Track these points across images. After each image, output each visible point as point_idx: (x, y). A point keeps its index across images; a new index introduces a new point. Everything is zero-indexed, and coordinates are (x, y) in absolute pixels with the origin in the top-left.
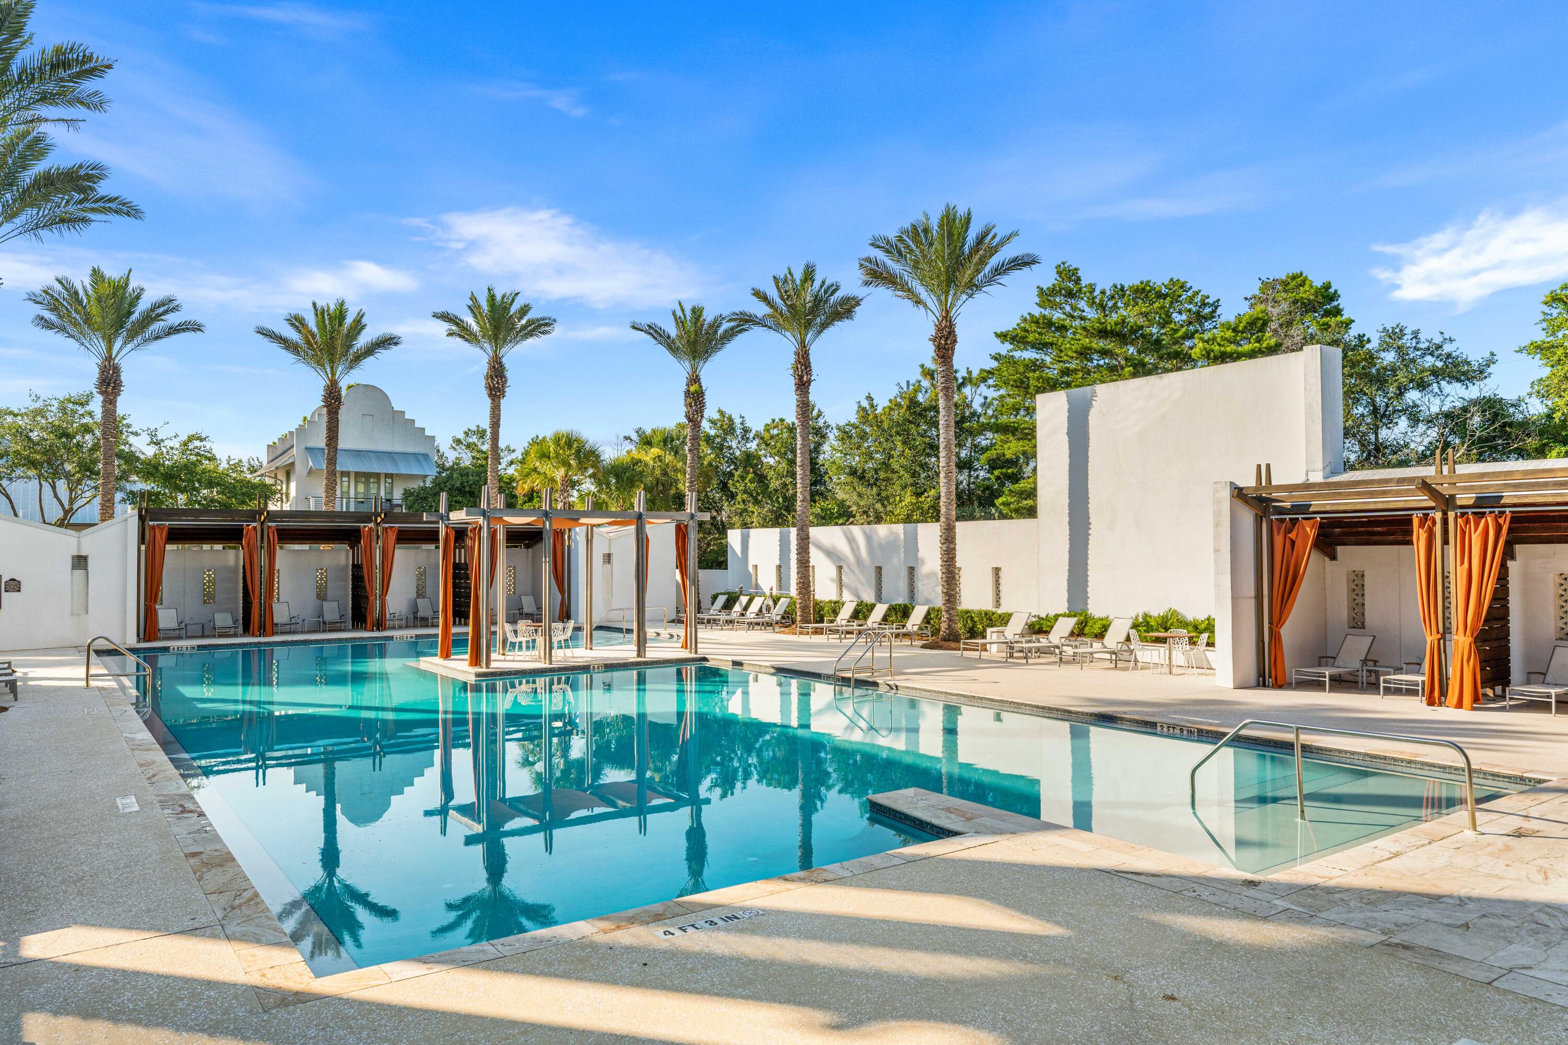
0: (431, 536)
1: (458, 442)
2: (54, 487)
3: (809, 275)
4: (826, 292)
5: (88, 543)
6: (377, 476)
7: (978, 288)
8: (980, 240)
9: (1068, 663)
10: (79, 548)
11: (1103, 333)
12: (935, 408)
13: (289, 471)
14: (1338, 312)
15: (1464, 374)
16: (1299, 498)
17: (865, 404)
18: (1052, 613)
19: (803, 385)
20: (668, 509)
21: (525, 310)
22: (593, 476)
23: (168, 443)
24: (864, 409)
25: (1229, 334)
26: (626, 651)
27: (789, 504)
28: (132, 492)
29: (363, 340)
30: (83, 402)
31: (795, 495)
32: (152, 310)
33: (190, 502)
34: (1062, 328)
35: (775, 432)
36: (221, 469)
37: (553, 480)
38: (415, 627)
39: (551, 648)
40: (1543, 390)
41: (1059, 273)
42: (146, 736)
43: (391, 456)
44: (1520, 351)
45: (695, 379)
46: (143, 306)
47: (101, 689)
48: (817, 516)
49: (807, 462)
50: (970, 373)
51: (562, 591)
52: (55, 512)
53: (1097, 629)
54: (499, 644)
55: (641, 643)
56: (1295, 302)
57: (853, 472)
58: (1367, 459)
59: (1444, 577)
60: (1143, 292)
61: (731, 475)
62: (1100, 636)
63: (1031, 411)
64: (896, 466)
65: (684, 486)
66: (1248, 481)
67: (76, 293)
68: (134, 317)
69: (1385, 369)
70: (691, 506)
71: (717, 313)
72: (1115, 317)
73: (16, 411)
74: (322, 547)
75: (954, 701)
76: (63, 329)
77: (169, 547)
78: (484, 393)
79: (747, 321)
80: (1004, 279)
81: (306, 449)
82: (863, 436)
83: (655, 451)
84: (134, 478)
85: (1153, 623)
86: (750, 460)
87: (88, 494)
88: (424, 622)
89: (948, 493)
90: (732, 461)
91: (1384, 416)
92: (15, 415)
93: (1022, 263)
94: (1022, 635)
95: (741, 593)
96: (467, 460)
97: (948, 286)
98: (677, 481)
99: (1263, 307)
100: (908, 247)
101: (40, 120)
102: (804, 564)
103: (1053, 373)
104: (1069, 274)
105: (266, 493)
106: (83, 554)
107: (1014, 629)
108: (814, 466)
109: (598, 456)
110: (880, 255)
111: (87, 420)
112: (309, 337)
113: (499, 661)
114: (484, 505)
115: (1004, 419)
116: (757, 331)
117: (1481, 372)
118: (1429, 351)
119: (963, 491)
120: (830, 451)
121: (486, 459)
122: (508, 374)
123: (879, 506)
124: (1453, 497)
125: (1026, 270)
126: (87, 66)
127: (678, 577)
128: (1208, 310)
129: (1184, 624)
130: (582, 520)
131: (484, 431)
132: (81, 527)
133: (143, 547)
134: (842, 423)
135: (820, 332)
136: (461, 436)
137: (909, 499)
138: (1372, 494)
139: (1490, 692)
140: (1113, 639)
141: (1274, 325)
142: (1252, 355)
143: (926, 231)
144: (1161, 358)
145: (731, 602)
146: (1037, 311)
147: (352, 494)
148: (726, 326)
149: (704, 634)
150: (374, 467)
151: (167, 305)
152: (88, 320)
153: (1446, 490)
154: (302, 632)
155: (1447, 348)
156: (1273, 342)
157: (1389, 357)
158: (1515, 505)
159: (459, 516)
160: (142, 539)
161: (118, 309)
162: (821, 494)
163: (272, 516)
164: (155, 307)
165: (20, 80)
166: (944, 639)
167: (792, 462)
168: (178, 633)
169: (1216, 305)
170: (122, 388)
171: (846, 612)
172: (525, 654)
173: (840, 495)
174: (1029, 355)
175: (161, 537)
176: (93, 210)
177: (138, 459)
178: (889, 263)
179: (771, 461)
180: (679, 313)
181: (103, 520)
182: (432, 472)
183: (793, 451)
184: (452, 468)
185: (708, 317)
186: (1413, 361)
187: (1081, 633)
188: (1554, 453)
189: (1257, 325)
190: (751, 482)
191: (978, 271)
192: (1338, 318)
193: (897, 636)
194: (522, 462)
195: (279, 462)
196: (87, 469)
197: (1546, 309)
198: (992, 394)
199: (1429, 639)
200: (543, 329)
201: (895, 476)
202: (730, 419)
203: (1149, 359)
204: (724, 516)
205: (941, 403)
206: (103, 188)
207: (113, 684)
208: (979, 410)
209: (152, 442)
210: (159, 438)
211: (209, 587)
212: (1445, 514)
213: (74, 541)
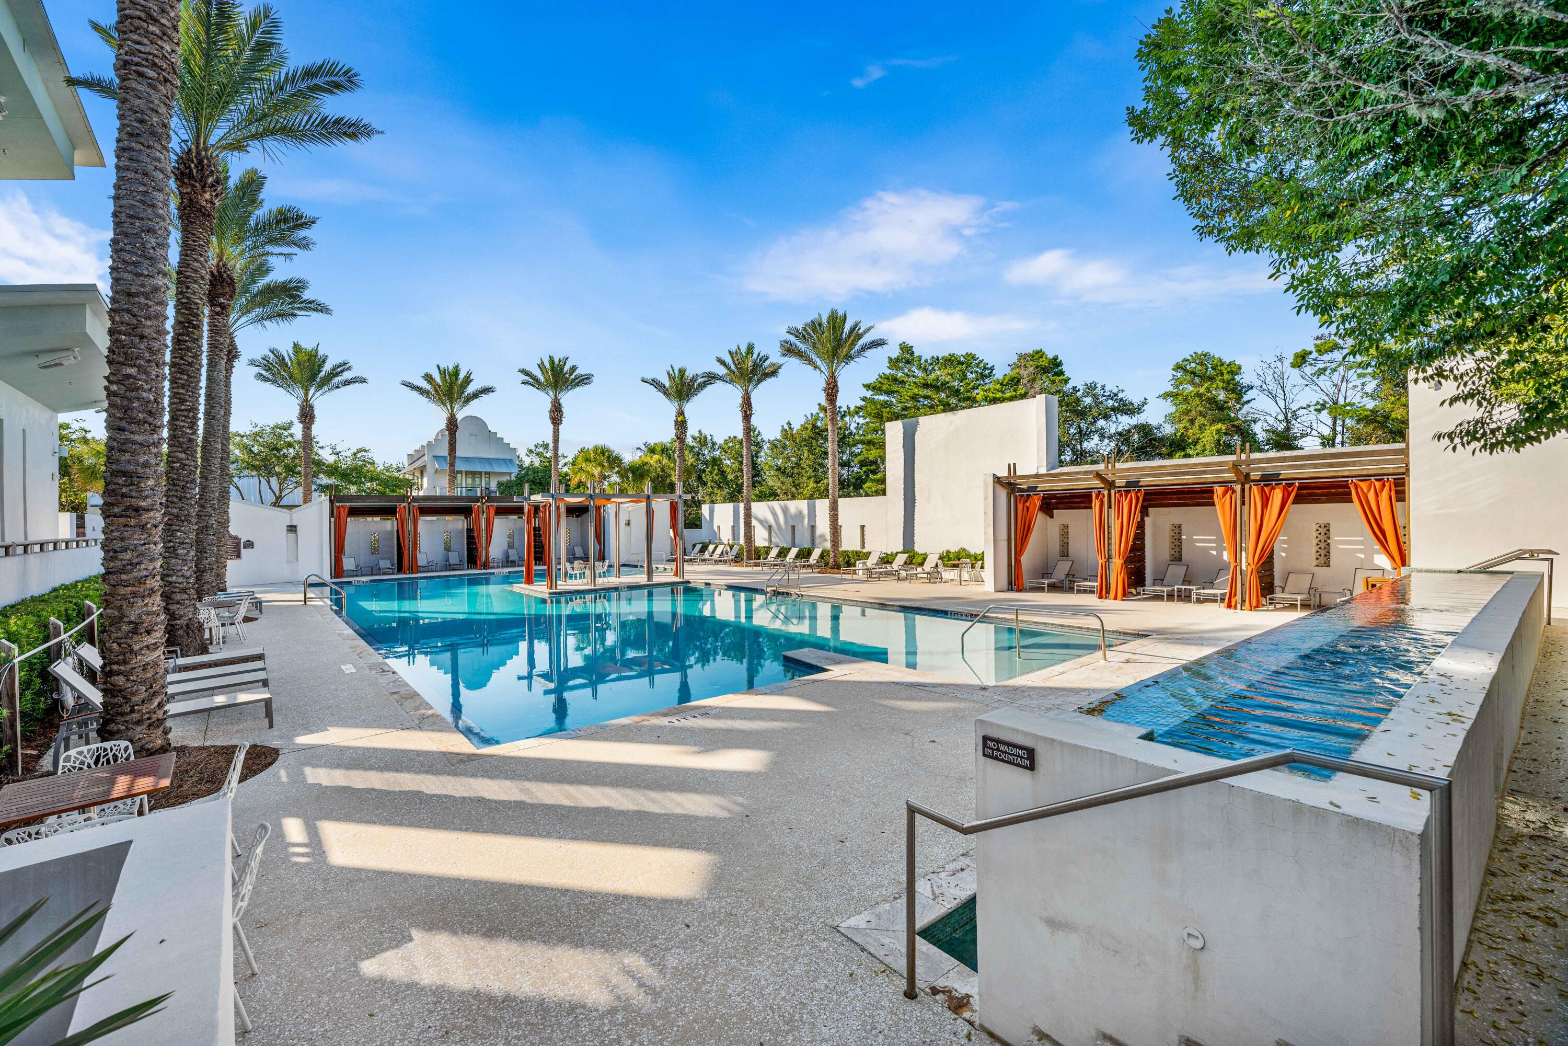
0: (519, 511)
1: (531, 451)
2: (269, 482)
3: (750, 349)
4: (761, 360)
5: (297, 517)
6: (480, 473)
7: (852, 358)
8: (852, 330)
9: (903, 580)
10: (291, 519)
11: (926, 386)
12: (827, 430)
13: (422, 470)
14: (1062, 373)
15: (1129, 410)
16: (1031, 482)
17: (786, 427)
18: (894, 552)
19: (747, 417)
20: (665, 493)
21: (574, 369)
22: (618, 472)
23: (344, 454)
24: (786, 430)
25: (998, 386)
26: (642, 579)
27: (739, 489)
28: (320, 485)
29: (471, 389)
30: (288, 426)
31: (743, 483)
32: (334, 370)
33: (359, 490)
34: (903, 382)
35: (731, 444)
36: (379, 469)
37: (593, 475)
38: (507, 567)
39: (595, 577)
40: (1171, 419)
41: (902, 349)
42: (350, 632)
43: (488, 460)
44: (1159, 397)
45: (681, 413)
46: (328, 367)
47: (315, 606)
48: (756, 495)
49: (750, 463)
50: (848, 408)
51: (600, 544)
52: (269, 497)
53: (920, 560)
54: (562, 575)
55: (650, 573)
56: (1037, 367)
57: (779, 469)
58: (1076, 459)
59: (1109, 527)
60: (950, 361)
61: (704, 471)
62: (921, 564)
63: (883, 432)
64: (804, 465)
65: (675, 479)
66: (1003, 473)
67: (283, 359)
68: (322, 374)
69: (1086, 407)
70: (679, 490)
71: (695, 372)
72: (933, 376)
73: (243, 434)
74: (447, 518)
75: (836, 603)
76: (275, 382)
77: (349, 519)
78: (549, 422)
79: (713, 378)
80: (867, 354)
81: (435, 456)
82: (785, 447)
83: (656, 457)
84: (321, 476)
85: (952, 556)
86: (715, 461)
87: (292, 486)
88: (513, 564)
89: (834, 481)
90: (705, 463)
91: (1085, 434)
92: (242, 437)
93: (878, 344)
94: (877, 564)
95: (710, 543)
96: (537, 462)
97: (833, 358)
98: (670, 475)
99: (1018, 370)
100: (809, 334)
101: (268, 254)
102: (748, 525)
103: (897, 409)
104: (906, 349)
105: (410, 484)
106: (294, 524)
107: (872, 561)
108: (754, 465)
109: (621, 460)
110: (793, 339)
111: (289, 439)
112: (436, 387)
113: (562, 585)
114: (552, 491)
115: (869, 437)
116: (719, 384)
117: (1139, 409)
118: (1110, 397)
119: (844, 480)
120: (763, 458)
121: (549, 462)
122: (564, 410)
123: (794, 490)
124: (1114, 481)
125: (879, 348)
126: (299, 222)
127: (672, 534)
128: (987, 372)
129: (969, 556)
130: (613, 500)
131: (548, 445)
132: (290, 507)
133: (333, 520)
134: (772, 439)
135: (757, 385)
136: (533, 448)
137: (812, 485)
138: (1071, 480)
139: (1134, 591)
140: (928, 566)
141: (1023, 381)
142: (1011, 399)
143: (820, 325)
144: (959, 400)
145: (704, 549)
146: (888, 372)
147: (464, 485)
148: (700, 380)
149: (687, 567)
150: (478, 468)
151: (343, 367)
152: (291, 377)
153: (1110, 478)
154: (436, 571)
155: (1121, 395)
156: (1023, 392)
157: (1088, 400)
158: (1147, 486)
159: (537, 498)
160: (332, 515)
161: (311, 370)
162: (760, 482)
163: (416, 499)
164: (335, 368)
165: (256, 230)
166: (832, 568)
167: (741, 463)
168: (358, 572)
169: (992, 369)
170: (315, 419)
171: (774, 553)
172: (579, 581)
173: (771, 483)
174: (883, 398)
175: (344, 513)
176: (299, 309)
177: (324, 464)
178: (798, 344)
179: (728, 462)
180: (671, 372)
181: (305, 503)
182: (515, 471)
183: (742, 456)
184: (528, 468)
185: (689, 374)
186: (1101, 403)
187: (911, 563)
188: (1177, 456)
189: (1014, 381)
190: (716, 475)
191: (851, 349)
192: (1061, 377)
193: (804, 566)
194: (573, 464)
195: (416, 465)
196: (291, 470)
197: (1174, 373)
198: (861, 421)
199: (1100, 562)
200: (585, 381)
201: (804, 471)
202: (705, 438)
203: (953, 401)
204: (700, 496)
205: (830, 428)
206: (307, 295)
207: (321, 603)
208: (854, 431)
209: (333, 453)
210: (338, 451)
211: (374, 544)
212: (1109, 491)
213: (288, 516)
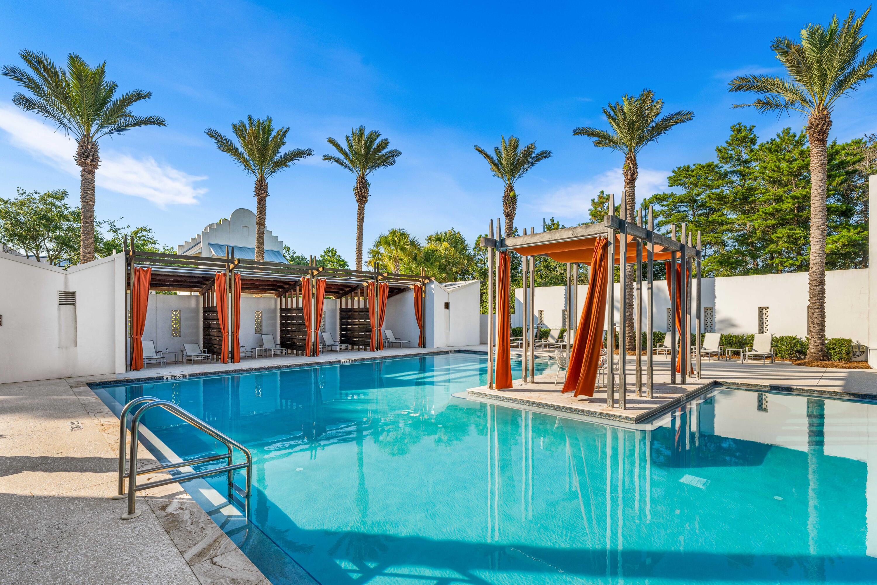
5: (76, 280)
10: (66, 283)
21: (385, 144)
32: (125, 101)
45: (511, 189)
46: (117, 96)
51: (420, 327)
67: (56, 75)
68: (109, 106)
76: (42, 109)
81: (209, 244)
83: (445, 244)
106: (71, 290)
111: (63, 210)
152: (66, 102)
163: (238, 266)
164: (126, 96)
170: (99, 163)
175: (145, 282)
195: (191, 252)
209: (111, 230)
210: (117, 228)
211: (176, 324)
213: (60, 278)
